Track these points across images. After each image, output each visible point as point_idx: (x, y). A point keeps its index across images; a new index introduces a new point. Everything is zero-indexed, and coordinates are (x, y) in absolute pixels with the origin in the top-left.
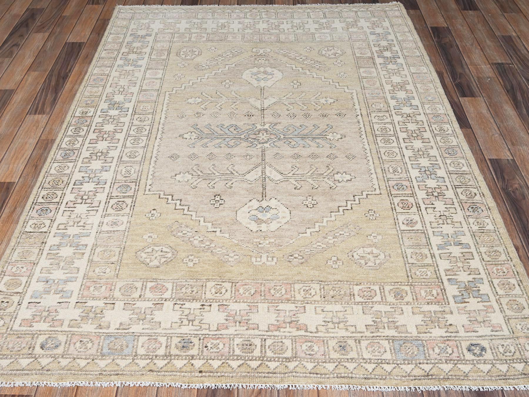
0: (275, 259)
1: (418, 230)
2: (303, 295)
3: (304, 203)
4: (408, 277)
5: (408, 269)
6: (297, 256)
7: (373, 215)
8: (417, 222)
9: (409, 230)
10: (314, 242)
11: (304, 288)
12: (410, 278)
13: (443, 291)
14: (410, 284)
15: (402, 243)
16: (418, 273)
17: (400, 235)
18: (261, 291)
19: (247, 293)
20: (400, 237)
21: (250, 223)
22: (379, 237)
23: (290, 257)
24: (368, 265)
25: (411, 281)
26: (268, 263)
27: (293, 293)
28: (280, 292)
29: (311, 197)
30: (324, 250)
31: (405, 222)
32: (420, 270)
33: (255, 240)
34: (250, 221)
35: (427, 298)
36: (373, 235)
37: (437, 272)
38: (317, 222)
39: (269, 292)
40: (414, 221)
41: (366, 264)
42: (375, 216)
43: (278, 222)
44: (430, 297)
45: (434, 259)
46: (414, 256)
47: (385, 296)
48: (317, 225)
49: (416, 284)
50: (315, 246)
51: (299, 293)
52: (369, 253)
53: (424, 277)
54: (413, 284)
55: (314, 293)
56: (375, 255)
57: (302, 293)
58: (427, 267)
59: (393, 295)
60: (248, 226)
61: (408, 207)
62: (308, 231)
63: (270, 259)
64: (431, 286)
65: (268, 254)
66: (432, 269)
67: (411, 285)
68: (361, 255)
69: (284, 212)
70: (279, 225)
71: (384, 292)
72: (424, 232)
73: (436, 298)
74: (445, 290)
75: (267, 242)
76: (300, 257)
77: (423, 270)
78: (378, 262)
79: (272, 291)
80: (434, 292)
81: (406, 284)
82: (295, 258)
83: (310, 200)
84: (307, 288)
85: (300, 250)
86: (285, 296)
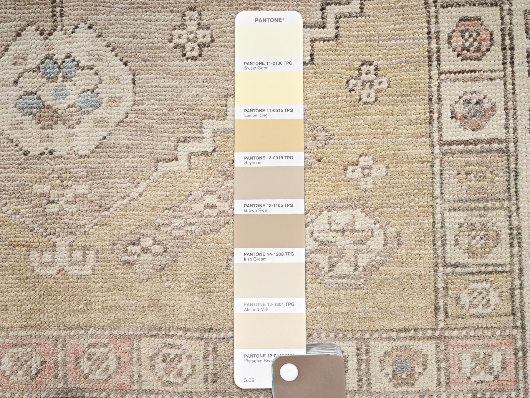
0: (91, 255)
1: (490, 141)
2: (161, 373)
3: (176, 40)
4: (437, 309)
5: (441, 285)
6: (147, 242)
7: (371, 82)
8: (493, 108)
9: (467, 143)
10: (198, 194)
11: (165, 351)
12: (442, 316)
13: (520, 354)
14: (437, 333)
15: (437, 192)
16: (465, 298)
17: (437, 162)
18: (56, 364)
19: (20, 373)
20: (437, 168)
21: (18, 126)
22: (378, 171)
23: (130, 248)
24: (337, 271)
25: (441, 325)
26: (73, 271)
27: (136, 368)
28: (103, 366)
29: (195, 14)
30: (223, 220)
31: (460, 109)
32: (472, 286)
33: (38, 189)
34: (19, 117)
35: (473, 379)
36: (363, 161)
37: (517, 292)
38: (210, 117)
39: (78, 366)
40: (486, 105)
41: (333, 266)
42: (376, 86)
43: (100, 122)
44: (482, 376)
45: (516, 249)
46: (464, 241)
47: (368, 373)
48: (209, 125)
49: (455, 333)
50: (199, 207)
51: (153, 367)
52: (343, 231)
53: (480, 310)
54: (447, 334)
55: (190, 371)
56: (359, 236)
57: (160, 366)
58: (491, 278)
59: (390, 370)
60: (15, 135)
61: (478, 50)
62: (184, 150)
63: (78, 255)
64: (493, 341)
65: (71, 238)
66: (503, 282)
67: (441, 337)
68: (322, 237)
69: (116, 80)
70: (101, 132)
71: (367, 361)
72: (506, 151)
73: (496, 377)
74: (524, 355)
75: (69, 194)
76: (158, 249)
77: (479, 286)
78: (363, 262)
79: (85, 364)
80: (496, 361)
81: (429, 333)
82: (146, 250)
83: (192, 26)
84: (173, 352)
85: (159, 221)
86: (116, 380)
